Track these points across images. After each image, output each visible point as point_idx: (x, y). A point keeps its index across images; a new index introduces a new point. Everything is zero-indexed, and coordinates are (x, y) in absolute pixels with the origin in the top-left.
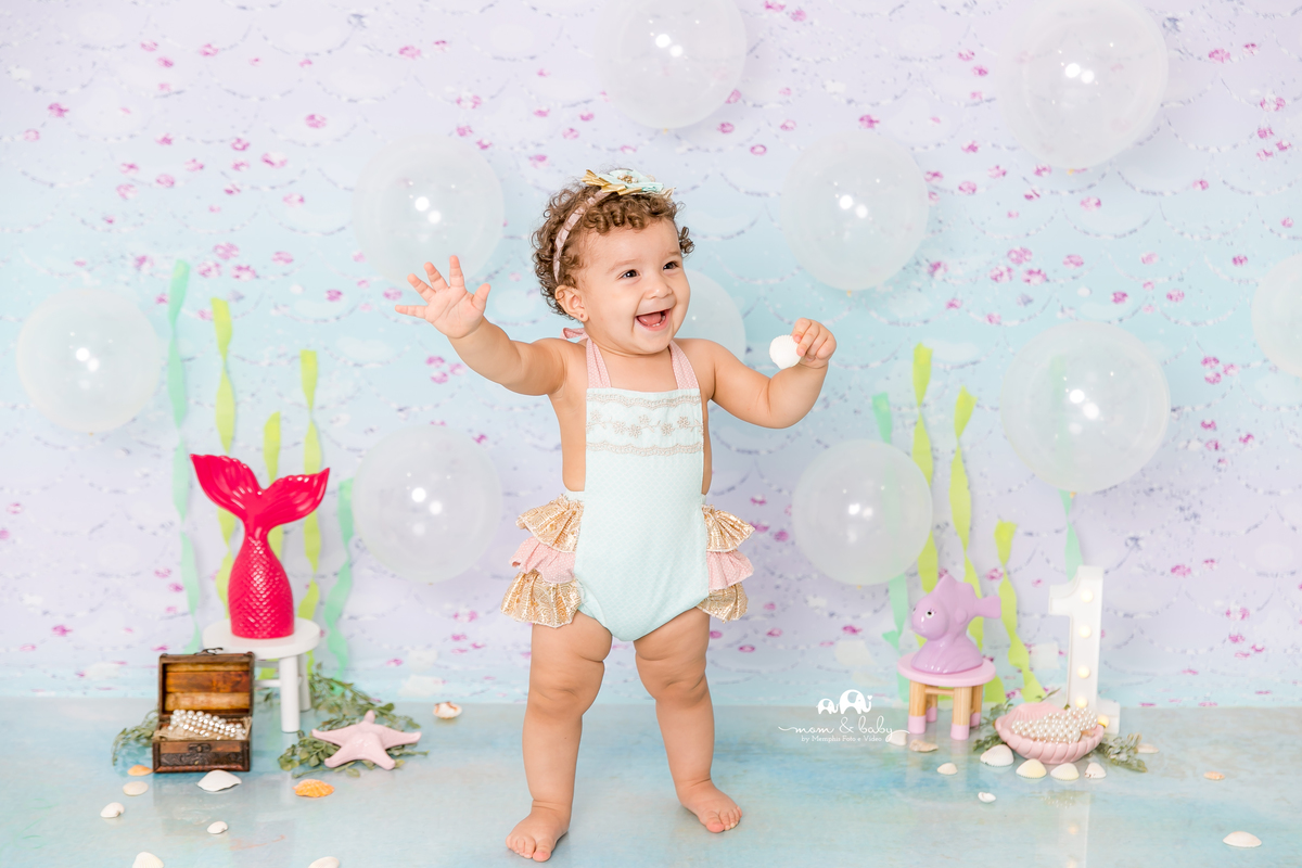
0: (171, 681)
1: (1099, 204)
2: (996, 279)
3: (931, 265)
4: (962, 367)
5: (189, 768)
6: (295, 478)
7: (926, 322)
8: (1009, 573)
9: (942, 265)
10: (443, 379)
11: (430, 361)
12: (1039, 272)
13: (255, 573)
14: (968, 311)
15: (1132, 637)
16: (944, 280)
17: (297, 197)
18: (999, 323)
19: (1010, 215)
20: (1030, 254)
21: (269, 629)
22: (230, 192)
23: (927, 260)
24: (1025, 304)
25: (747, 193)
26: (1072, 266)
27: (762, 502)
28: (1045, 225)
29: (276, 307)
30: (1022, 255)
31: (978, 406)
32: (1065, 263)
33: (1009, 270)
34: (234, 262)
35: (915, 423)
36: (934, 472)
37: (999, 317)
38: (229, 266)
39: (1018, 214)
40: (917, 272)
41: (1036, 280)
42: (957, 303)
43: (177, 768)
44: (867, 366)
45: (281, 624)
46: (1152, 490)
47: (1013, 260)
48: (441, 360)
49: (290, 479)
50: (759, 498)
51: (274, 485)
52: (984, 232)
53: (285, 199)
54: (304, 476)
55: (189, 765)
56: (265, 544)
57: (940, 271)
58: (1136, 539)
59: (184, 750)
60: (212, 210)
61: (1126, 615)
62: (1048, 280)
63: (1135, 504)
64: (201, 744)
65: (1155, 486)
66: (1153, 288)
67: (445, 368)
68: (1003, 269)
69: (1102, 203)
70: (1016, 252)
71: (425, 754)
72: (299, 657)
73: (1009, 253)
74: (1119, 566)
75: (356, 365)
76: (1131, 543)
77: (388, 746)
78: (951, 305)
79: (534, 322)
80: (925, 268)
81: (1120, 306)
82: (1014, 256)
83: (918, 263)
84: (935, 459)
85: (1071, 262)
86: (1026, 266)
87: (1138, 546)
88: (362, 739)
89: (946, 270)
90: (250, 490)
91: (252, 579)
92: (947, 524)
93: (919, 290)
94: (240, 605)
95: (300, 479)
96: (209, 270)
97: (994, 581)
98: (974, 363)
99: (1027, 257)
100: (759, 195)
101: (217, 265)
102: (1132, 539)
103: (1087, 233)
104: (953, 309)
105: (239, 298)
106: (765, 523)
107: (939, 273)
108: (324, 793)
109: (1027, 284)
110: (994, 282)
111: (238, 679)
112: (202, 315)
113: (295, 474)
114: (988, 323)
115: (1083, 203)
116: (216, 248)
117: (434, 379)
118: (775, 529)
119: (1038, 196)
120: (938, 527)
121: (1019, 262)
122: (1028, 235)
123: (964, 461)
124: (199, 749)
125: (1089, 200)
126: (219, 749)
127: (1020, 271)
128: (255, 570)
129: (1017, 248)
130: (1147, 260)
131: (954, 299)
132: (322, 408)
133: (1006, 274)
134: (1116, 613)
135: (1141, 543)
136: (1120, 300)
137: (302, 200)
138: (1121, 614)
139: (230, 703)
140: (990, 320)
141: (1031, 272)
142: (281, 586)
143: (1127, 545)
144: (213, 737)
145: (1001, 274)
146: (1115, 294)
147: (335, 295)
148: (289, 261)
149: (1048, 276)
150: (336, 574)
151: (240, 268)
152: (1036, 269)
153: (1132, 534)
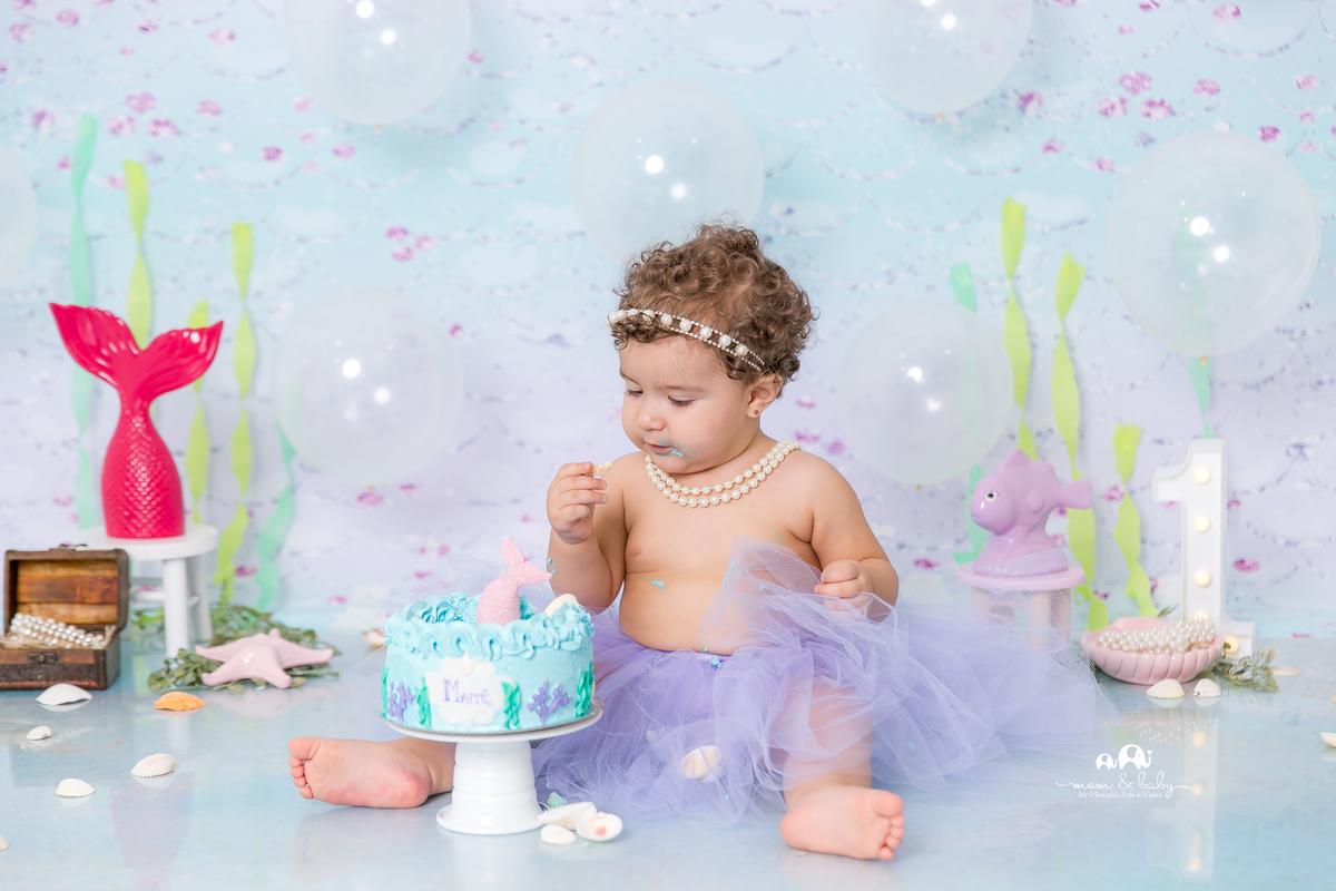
0: (23, 588)
1: (1237, 13)
2: (1105, 113)
3: (1021, 98)
4: (1065, 227)
5: (28, 684)
6: (180, 333)
7: (1016, 170)
8: (1132, 493)
9: (1035, 98)
10: (406, 256)
11: (392, 233)
12: (1162, 103)
13: (132, 456)
14: (1071, 155)
15: (1296, 569)
16: (1039, 116)
17: (225, 34)
18: (1112, 170)
19: (1121, 31)
20: (1150, 79)
21: (150, 526)
22: (145, 29)
23: (1015, 91)
24: (1145, 144)
25: (783, 11)
26: (1205, 94)
27: (811, 406)
28: (1168, 43)
29: (202, 170)
30: (1138, 82)
31: (1087, 277)
32: (1196, 91)
33: (1123, 101)
34: (150, 115)
35: (1006, 301)
36: (1033, 363)
37: (1112, 162)
38: (144, 120)
39: (1131, 30)
40: (1003, 106)
41: (1158, 113)
42: (1056, 146)
43: (14, 684)
44: (942, 229)
45: (168, 521)
46: (1320, 383)
47: (1127, 89)
48: (405, 232)
49: (173, 335)
50: (806, 400)
51: (155, 343)
52: (1089, 53)
53: (213, 36)
54: (191, 331)
55: (31, 680)
56: (147, 420)
57: (1033, 106)
58: (1300, 447)
59: (24, 661)
60: (123, 51)
61: (1288, 543)
62: (1173, 113)
63: (1298, 401)
64: (43, 652)
65: (1325, 377)
66: (1313, 120)
67: (410, 241)
68: (1115, 100)
69: (1241, 12)
70: (1130, 78)
71: (336, 675)
72: (191, 564)
73: (1122, 80)
74: (1279, 481)
75: (301, 240)
76: (1294, 452)
77: (288, 665)
78: (1049, 148)
79: (519, 181)
80: (1013, 102)
81: (1271, 144)
82: (1128, 83)
83: (1004, 95)
84: (1034, 346)
85: (1204, 89)
86: (1145, 95)
87: (1304, 455)
88: (254, 655)
89: (1040, 103)
90: (123, 347)
91: (129, 463)
92: (1051, 431)
93: (1007, 129)
94: (114, 495)
95: (186, 334)
96: (121, 126)
97: (1114, 503)
98: (1081, 222)
99: (1146, 84)
100: (798, 13)
101: (131, 120)
102: (1295, 446)
103: (1222, 51)
104: (1051, 154)
105: (157, 159)
106: (815, 432)
107: (1032, 107)
108: (190, 706)
109: (1147, 119)
110: (1104, 117)
111: (107, 586)
112: (113, 181)
113: (179, 327)
114: (1097, 170)
115: (1216, 13)
116: (130, 98)
117: (396, 256)
118: (829, 439)
119: (1157, 5)
120: (1039, 434)
121: (1135, 90)
122: (1145, 55)
123: (1071, 349)
124: (42, 658)
125: (1224, 8)
126: (67, 660)
127: (1137, 101)
128: (132, 451)
129: (1133, 73)
130: (1304, 84)
131: (1052, 141)
132: (259, 294)
133: (1119, 107)
134: (1275, 540)
135: (1308, 452)
136: (1269, 137)
137: (231, 37)
138: (1281, 542)
139: (97, 617)
140: (1100, 166)
141: (1151, 104)
142: (164, 472)
143: (1288, 454)
144: (62, 644)
145: (1113, 107)
146: (1263, 130)
147: (273, 154)
148: (217, 112)
149: (1174, 108)
150: (275, 501)
151: (158, 123)
152: (1157, 100)
153: (1295, 440)
